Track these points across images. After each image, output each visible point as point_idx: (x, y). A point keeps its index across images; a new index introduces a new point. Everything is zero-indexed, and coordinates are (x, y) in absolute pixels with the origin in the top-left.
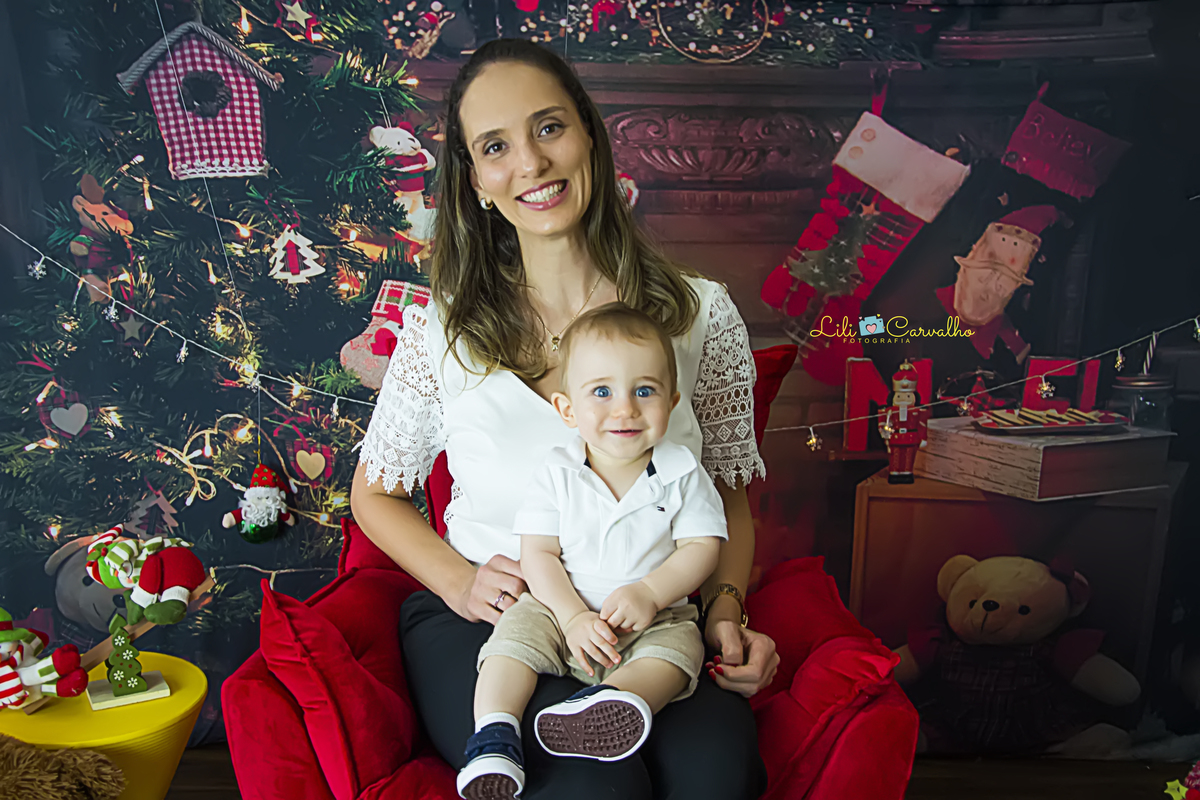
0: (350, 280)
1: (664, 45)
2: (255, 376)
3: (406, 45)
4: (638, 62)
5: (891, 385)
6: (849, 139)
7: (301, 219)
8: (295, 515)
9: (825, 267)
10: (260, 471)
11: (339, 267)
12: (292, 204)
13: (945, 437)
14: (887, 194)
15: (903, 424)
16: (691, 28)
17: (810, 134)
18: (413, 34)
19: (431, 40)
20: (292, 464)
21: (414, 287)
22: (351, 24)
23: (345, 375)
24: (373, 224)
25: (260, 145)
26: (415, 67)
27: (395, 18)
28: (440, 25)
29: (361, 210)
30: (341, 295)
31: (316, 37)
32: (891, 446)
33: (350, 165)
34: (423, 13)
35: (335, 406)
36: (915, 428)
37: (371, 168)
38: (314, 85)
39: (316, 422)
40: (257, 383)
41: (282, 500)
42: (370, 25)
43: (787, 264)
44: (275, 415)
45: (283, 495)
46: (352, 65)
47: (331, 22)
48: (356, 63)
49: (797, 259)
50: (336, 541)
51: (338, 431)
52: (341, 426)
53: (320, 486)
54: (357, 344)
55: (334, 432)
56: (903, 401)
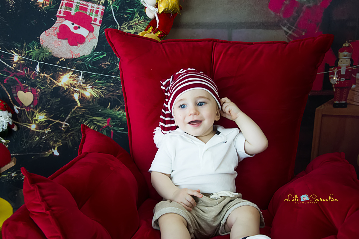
5: (337, 55)
8: (17, 125)
15: (343, 76)
20: (15, 98)
21: (79, 1)
23: (43, 50)
30: (39, 5)
32: (335, 88)
35: (38, 67)
39: (27, 75)
41: (10, 118)
44: (4, 72)
45: (10, 115)
50: (41, 138)
51: (40, 80)
52: (42, 78)
53: (31, 110)
54: (49, 33)
55: (38, 81)
56: (344, 63)
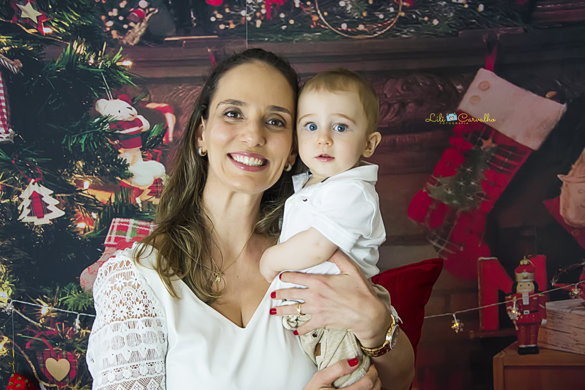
0: (85, 220)
1: (323, 26)
2: (9, 302)
3: (121, 35)
4: (302, 40)
5: (514, 278)
6: (469, 90)
7: (44, 174)
9: (457, 188)
10: (13, 380)
11: (76, 210)
12: (35, 163)
13: (561, 316)
14: (501, 130)
15: (526, 307)
16: (343, 13)
17: (439, 88)
18: (125, 26)
19: (140, 31)
20: (42, 370)
21: (137, 222)
22: (75, 19)
23: (85, 295)
24: (102, 175)
25: (5, 117)
26: (129, 52)
27: (110, 14)
28: (147, 18)
29: (92, 164)
30: (79, 232)
31: (47, 30)
32: (518, 324)
33: (81, 130)
34: (132, 9)
35: (77, 321)
36: (536, 309)
37: (98, 131)
38: (48, 69)
39: (61, 334)
40: (10, 307)
42: (90, 20)
43: (427, 189)
44: (27, 331)
46: (78, 52)
47: (58, 18)
48: (81, 50)
49: (434, 184)
51: (80, 340)
52: (82, 335)
53: (65, 386)
54: (93, 270)
55: (77, 341)
56: (525, 289)
